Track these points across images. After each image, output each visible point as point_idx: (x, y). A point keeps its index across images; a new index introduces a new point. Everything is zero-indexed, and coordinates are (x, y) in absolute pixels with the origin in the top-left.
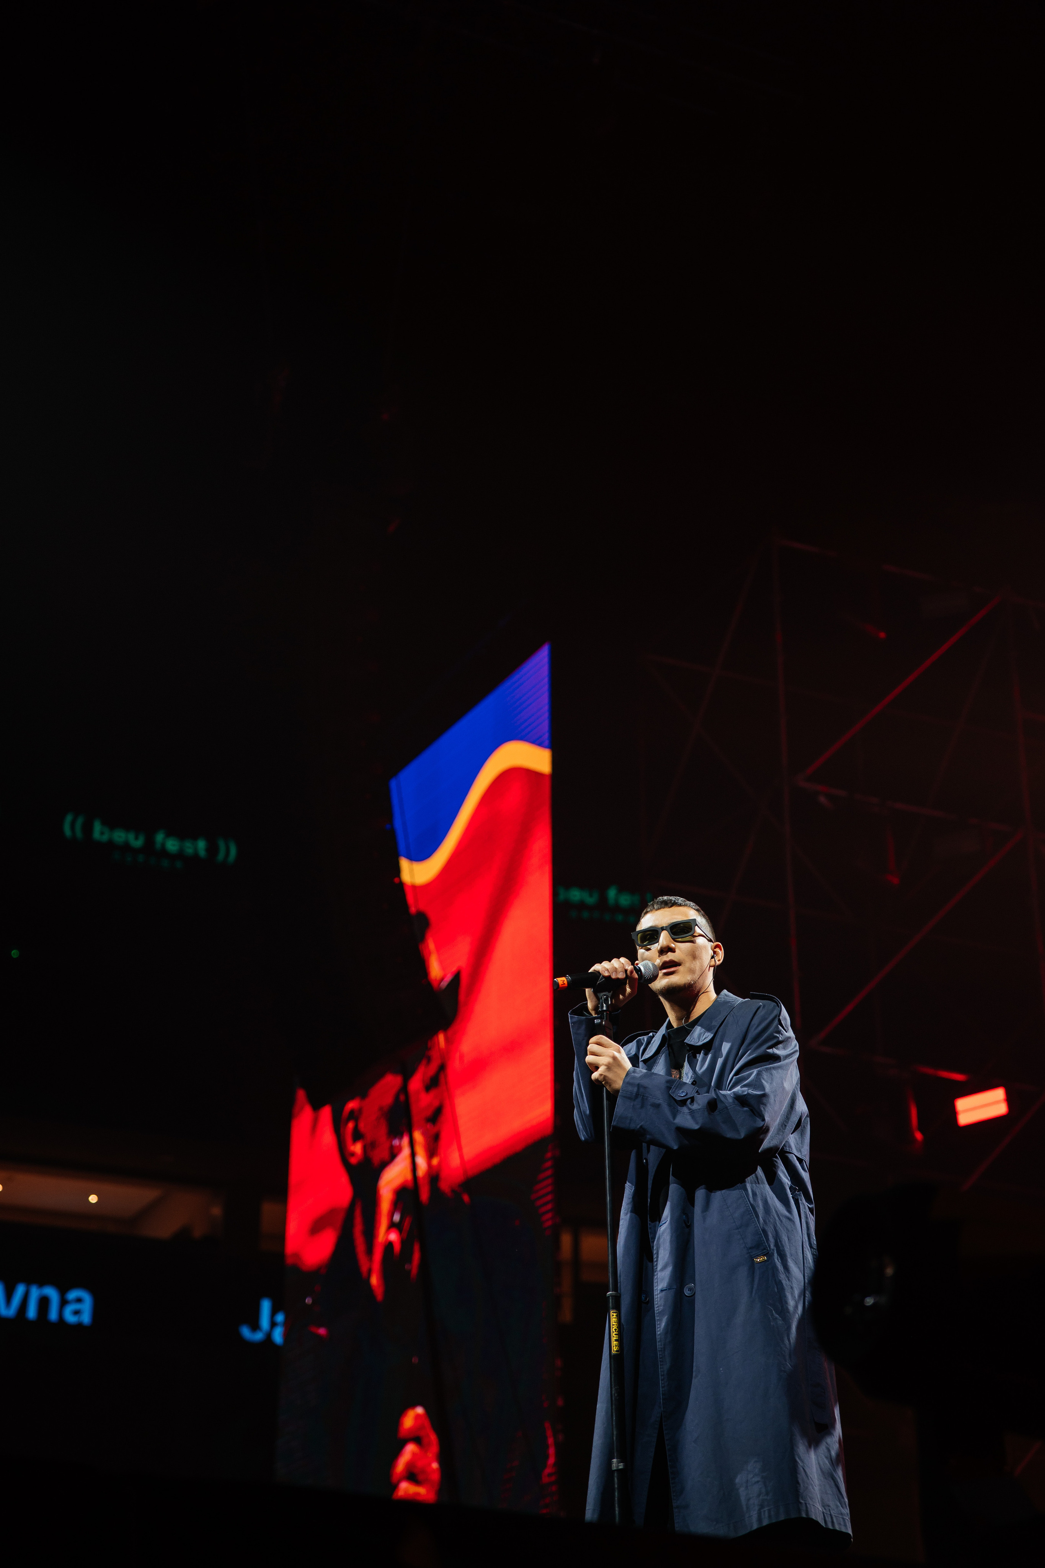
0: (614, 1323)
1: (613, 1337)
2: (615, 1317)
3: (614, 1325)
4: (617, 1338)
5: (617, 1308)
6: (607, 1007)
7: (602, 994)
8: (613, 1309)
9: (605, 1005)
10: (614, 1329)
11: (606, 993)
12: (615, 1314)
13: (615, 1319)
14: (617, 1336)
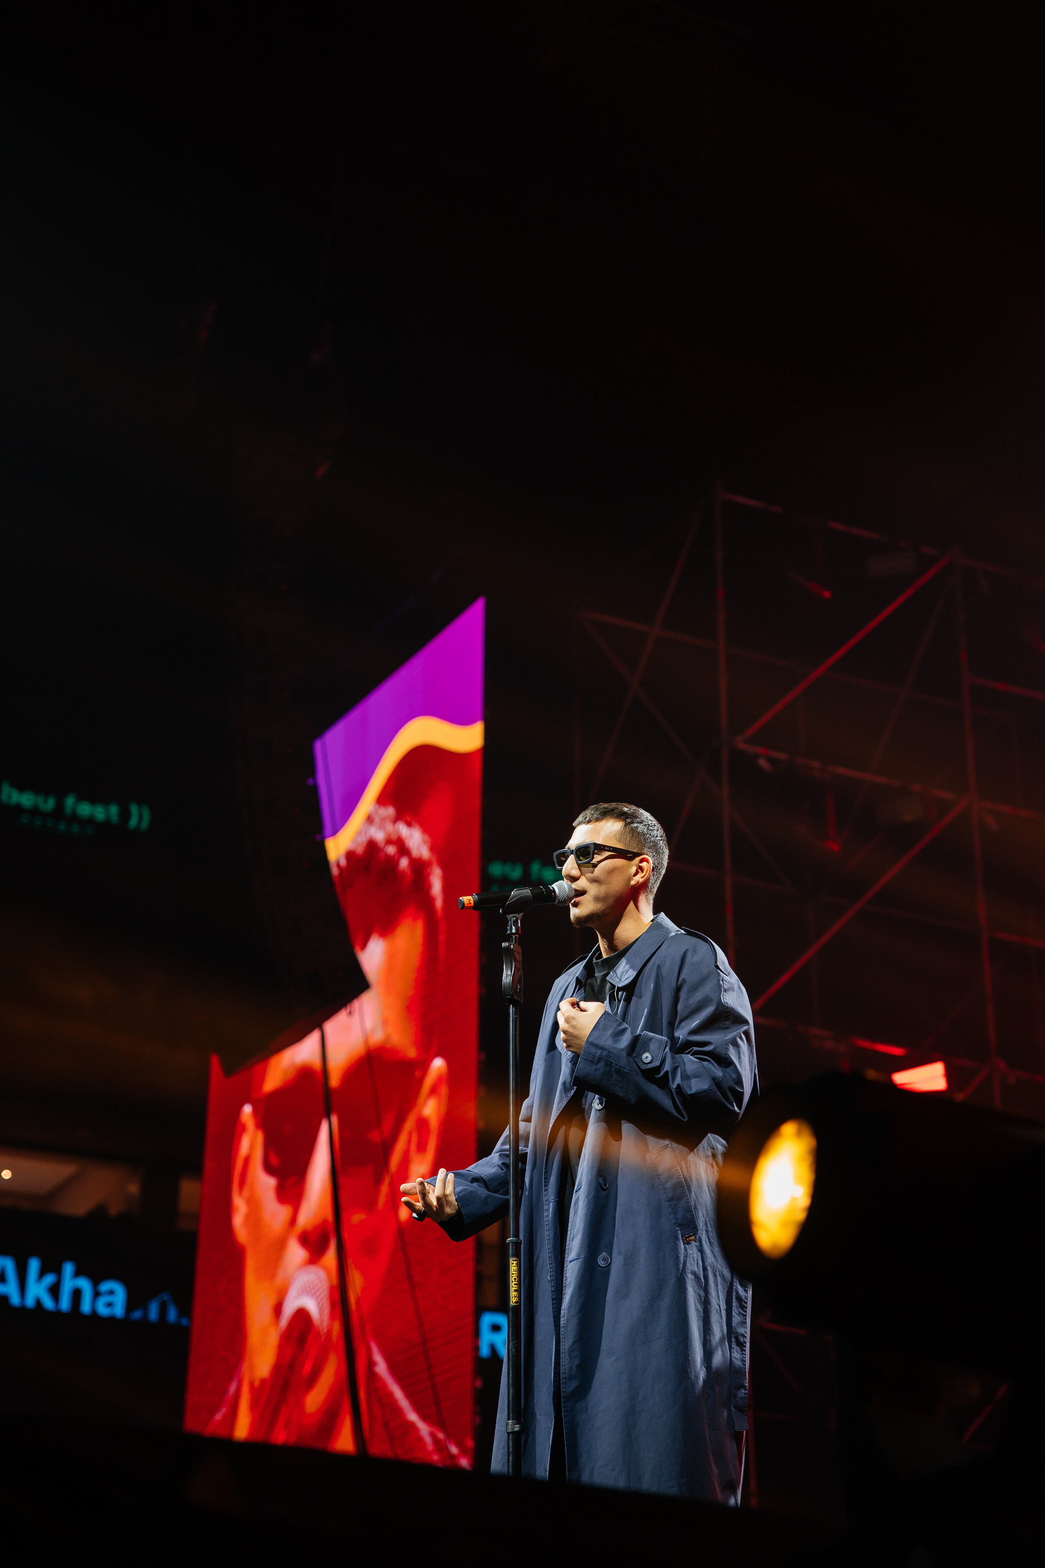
0: (514, 1272)
1: (512, 1287)
2: (515, 1265)
3: (514, 1274)
4: (517, 1288)
5: (517, 1255)
6: (517, 929)
7: (511, 915)
8: (513, 1256)
9: (514, 927)
10: (513, 1278)
11: (516, 915)
12: (515, 1262)
13: (515, 1268)
14: (517, 1286)
